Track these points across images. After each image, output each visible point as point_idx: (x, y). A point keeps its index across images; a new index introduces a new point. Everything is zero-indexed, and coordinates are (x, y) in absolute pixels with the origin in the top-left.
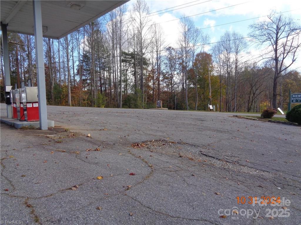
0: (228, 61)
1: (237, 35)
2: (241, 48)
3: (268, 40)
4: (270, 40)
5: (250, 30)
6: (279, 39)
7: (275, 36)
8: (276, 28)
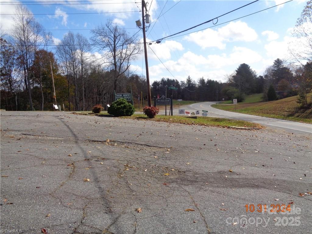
0: (74, 62)
1: (81, 37)
2: (85, 50)
3: (107, 46)
4: (110, 47)
5: (92, 35)
6: (116, 47)
7: (113, 43)
8: (113, 36)
